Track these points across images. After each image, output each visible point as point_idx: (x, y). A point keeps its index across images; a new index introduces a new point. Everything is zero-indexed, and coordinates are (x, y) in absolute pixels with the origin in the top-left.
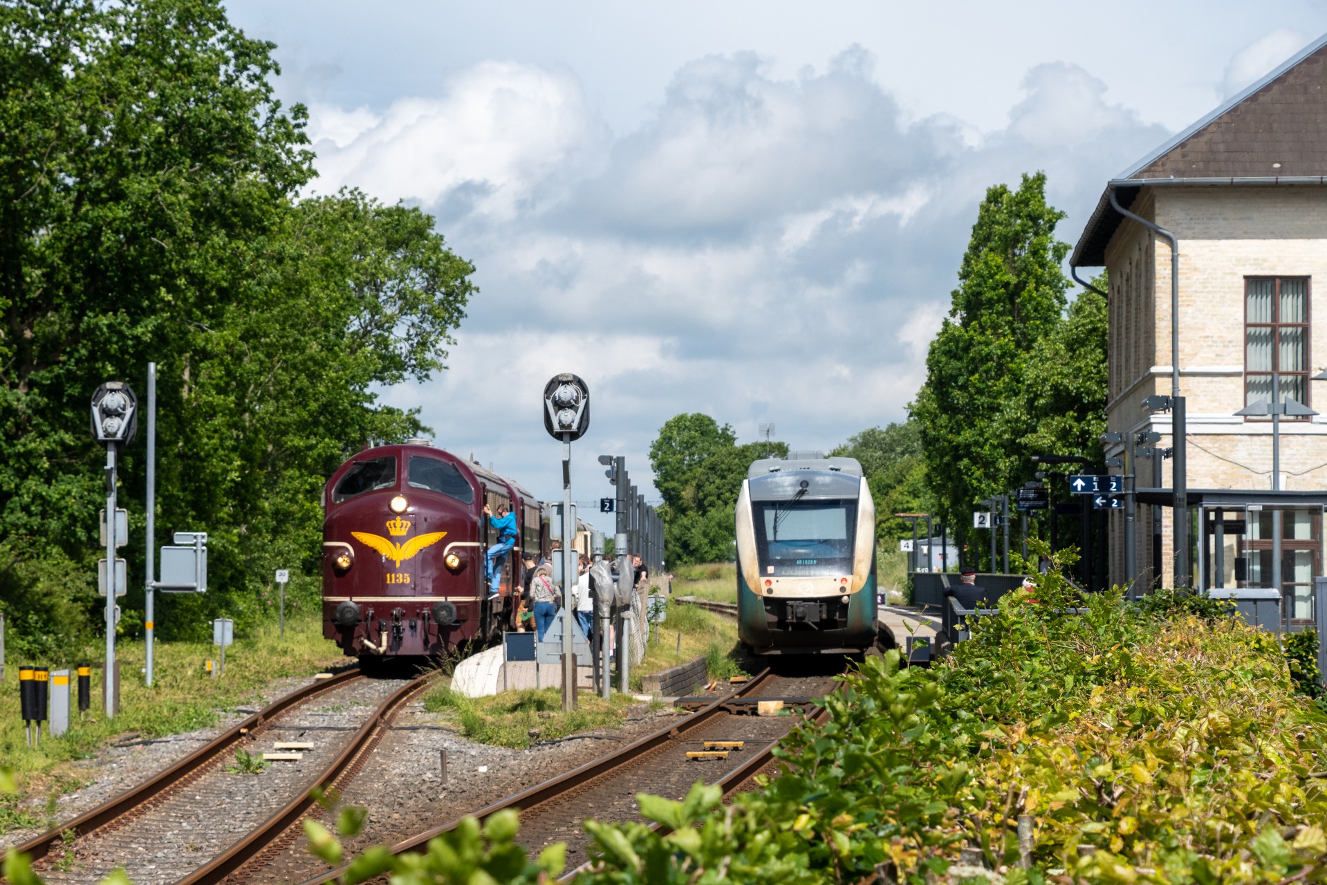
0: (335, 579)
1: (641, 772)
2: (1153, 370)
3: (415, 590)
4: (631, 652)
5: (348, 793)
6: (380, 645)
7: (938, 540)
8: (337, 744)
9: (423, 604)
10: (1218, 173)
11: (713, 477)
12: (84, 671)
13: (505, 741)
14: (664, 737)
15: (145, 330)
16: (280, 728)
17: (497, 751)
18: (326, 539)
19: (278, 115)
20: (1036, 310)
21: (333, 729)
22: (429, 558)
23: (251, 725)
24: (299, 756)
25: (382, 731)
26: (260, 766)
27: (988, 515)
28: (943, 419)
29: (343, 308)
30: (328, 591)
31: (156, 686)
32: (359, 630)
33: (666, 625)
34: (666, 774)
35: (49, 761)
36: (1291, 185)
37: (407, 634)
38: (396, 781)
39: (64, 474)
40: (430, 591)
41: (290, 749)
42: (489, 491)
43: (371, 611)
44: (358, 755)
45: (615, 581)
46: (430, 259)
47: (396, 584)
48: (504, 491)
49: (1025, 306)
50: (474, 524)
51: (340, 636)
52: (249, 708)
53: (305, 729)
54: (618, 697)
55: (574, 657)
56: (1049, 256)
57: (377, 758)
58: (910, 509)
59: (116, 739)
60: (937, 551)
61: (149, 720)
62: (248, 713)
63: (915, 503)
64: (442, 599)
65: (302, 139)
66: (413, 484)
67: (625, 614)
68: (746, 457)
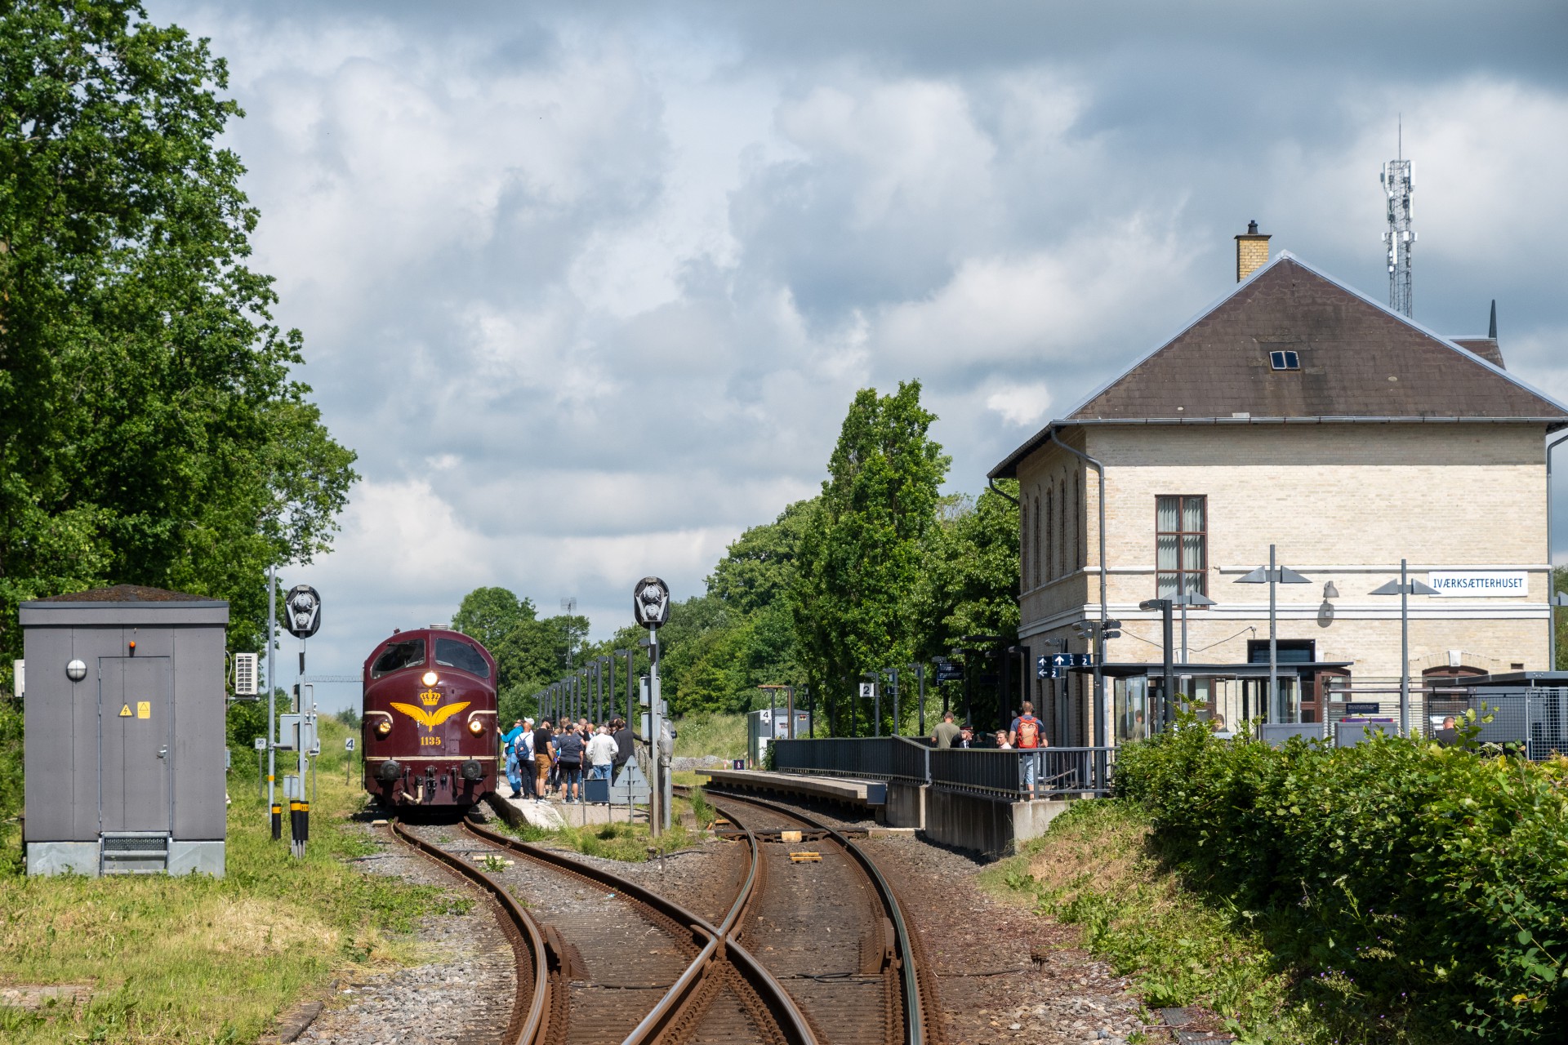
0: (379, 743)
2: (1086, 569)
6: (417, 797)
9: (452, 763)
10: (1135, 415)
11: (516, 651)
18: (368, 709)
19: (277, 340)
20: (912, 503)
22: (455, 724)
27: (871, 686)
30: (372, 753)
32: (399, 784)
36: (1192, 424)
37: (437, 788)
40: (458, 751)
43: (409, 769)
46: (316, 449)
47: (429, 746)
49: (902, 499)
64: (468, 758)
65: (298, 360)
66: (441, 662)
68: (547, 631)
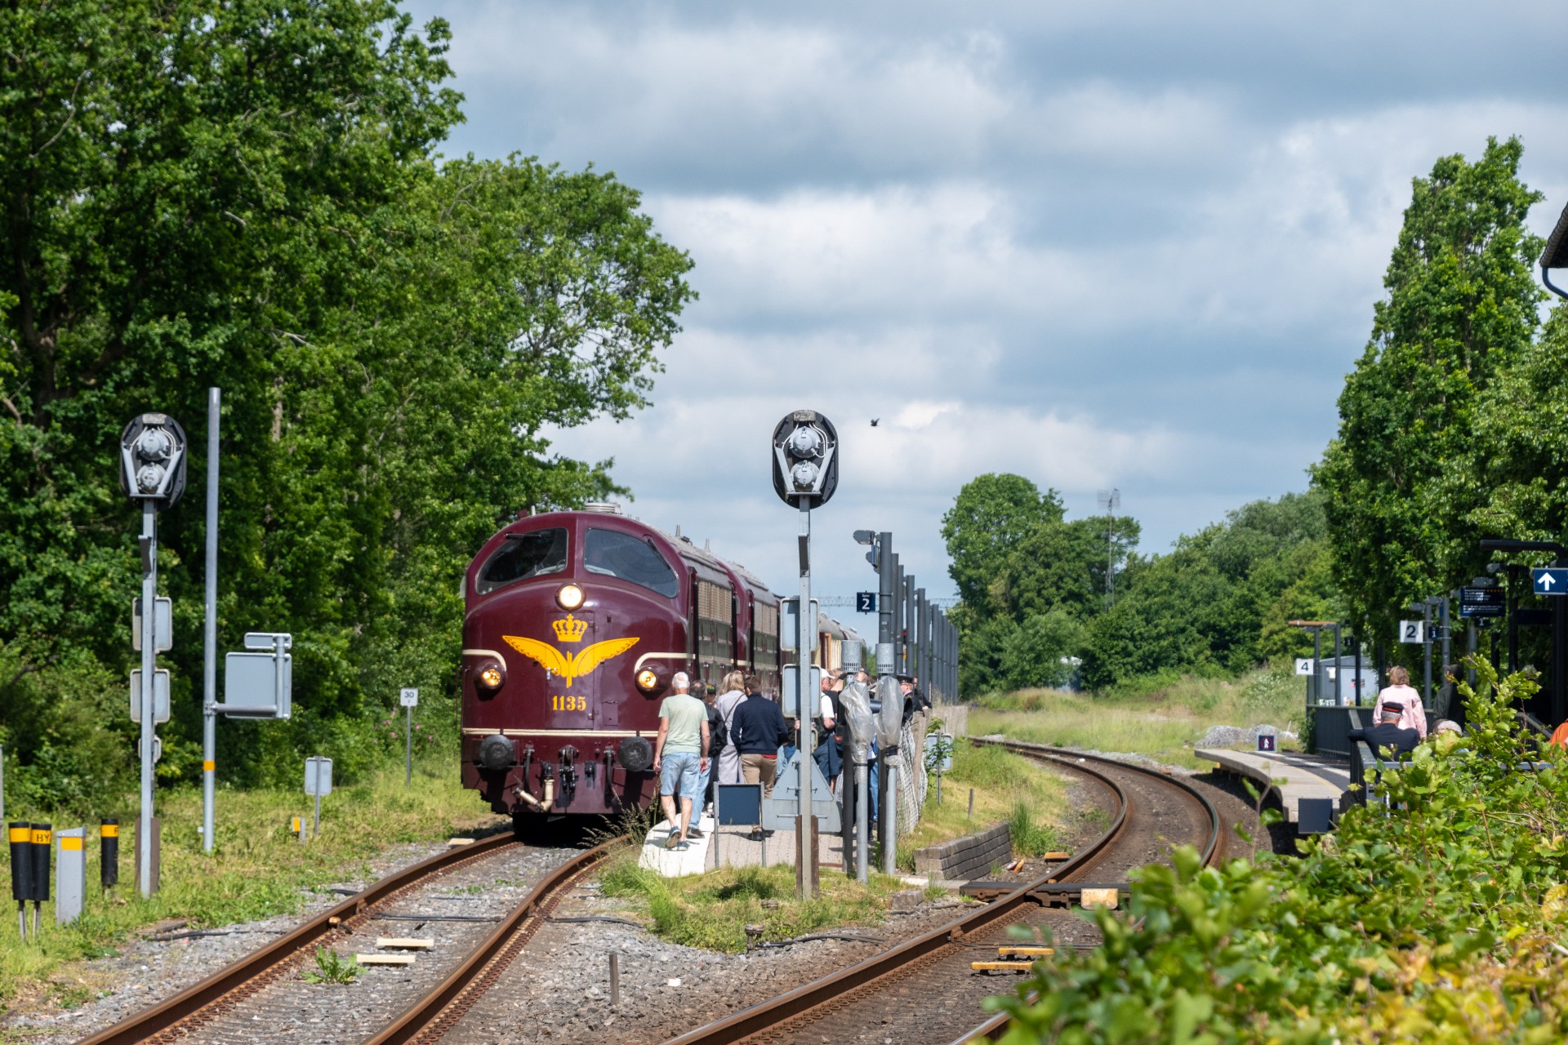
0: (479, 704)
1: (903, 991)
3: (593, 722)
4: (900, 814)
5: (473, 1015)
6: (543, 799)
7: (1351, 660)
8: (470, 942)
9: (604, 740)
11: (1034, 566)
12: (109, 831)
13: (712, 941)
14: (942, 939)
15: (214, 341)
16: (390, 916)
17: (698, 955)
18: (466, 646)
19: (407, 36)
20: (1495, 332)
21: (466, 919)
22: (615, 674)
23: (346, 913)
24: (410, 958)
25: (536, 924)
26: (351, 973)
27: (1420, 625)
28: (1360, 485)
29: (503, 318)
30: (469, 721)
31: (218, 852)
32: (513, 776)
33: (954, 775)
34: (940, 993)
35: (48, 960)
37: (580, 784)
38: (546, 999)
39: (99, 546)
40: (615, 721)
41: (400, 948)
42: (701, 580)
43: (530, 750)
44: (496, 958)
45: (875, 711)
46: (628, 250)
47: (567, 712)
48: (724, 580)
49: (1479, 325)
50: (679, 627)
51: (485, 785)
52: (349, 887)
53: (425, 919)
54: (879, 880)
55: (814, 821)
56: (1517, 256)
57: (523, 963)
58: (1313, 615)
59: (151, 929)
60: (1348, 675)
61: (201, 902)
62: (346, 893)
63: (1320, 606)
64: (631, 734)
65: (442, 70)
66: (591, 568)
67: (891, 760)
68: (1078, 538)
